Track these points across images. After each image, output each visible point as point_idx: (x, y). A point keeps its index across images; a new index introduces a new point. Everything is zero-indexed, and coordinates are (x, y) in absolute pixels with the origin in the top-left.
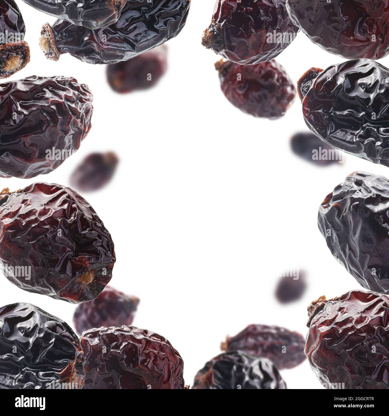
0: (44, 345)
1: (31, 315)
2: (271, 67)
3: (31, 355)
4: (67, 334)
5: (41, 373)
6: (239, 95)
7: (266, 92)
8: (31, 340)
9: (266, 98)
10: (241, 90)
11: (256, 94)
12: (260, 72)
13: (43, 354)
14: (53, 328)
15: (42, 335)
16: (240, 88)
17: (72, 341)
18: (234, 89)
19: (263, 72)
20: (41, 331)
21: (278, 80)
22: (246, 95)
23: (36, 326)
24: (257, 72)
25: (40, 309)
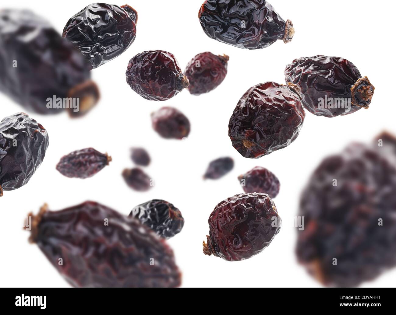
0: (154, 214)
1: (140, 209)
2: (234, 204)
3: (154, 222)
4: (157, 202)
5: (164, 224)
6: (242, 248)
7: (252, 222)
8: (149, 217)
9: (257, 225)
10: (239, 243)
11: (249, 233)
12: (233, 217)
13: (157, 218)
14: (151, 205)
15: (150, 212)
16: (236, 243)
17: (161, 202)
18: (234, 248)
19: (234, 215)
20: (148, 211)
21: (248, 206)
22: (245, 242)
23: (145, 211)
24: (231, 220)
25: (140, 205)
